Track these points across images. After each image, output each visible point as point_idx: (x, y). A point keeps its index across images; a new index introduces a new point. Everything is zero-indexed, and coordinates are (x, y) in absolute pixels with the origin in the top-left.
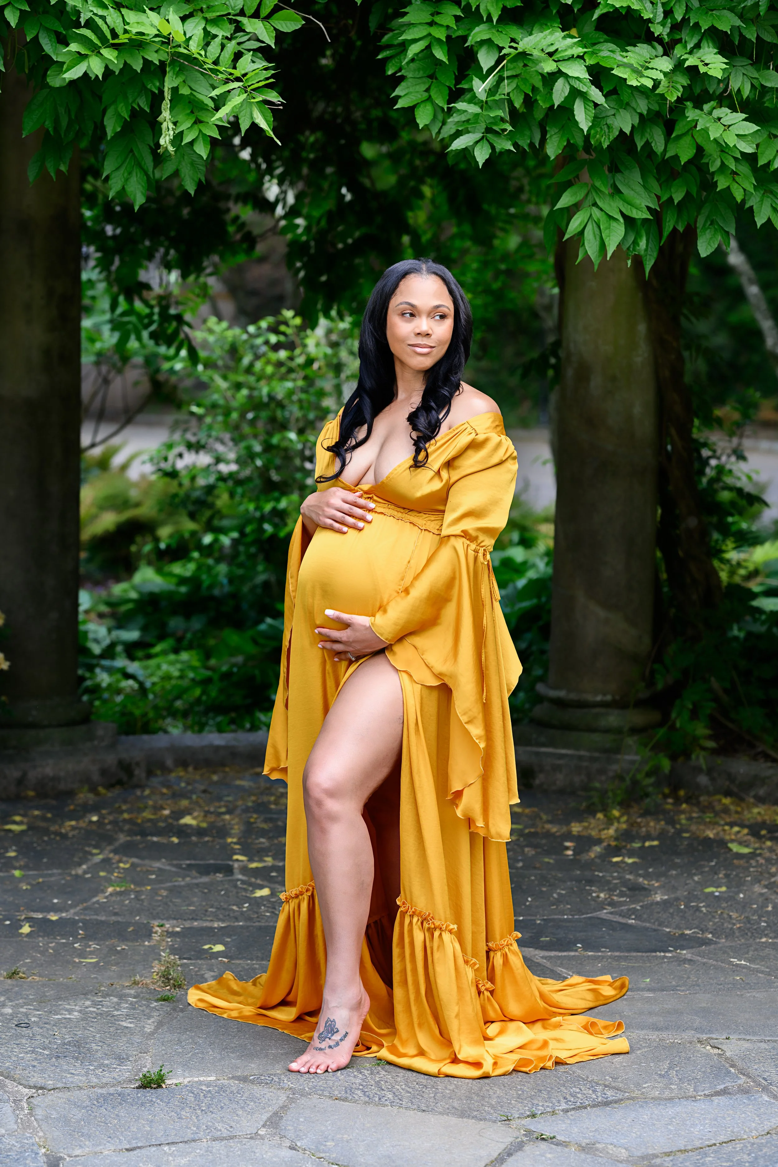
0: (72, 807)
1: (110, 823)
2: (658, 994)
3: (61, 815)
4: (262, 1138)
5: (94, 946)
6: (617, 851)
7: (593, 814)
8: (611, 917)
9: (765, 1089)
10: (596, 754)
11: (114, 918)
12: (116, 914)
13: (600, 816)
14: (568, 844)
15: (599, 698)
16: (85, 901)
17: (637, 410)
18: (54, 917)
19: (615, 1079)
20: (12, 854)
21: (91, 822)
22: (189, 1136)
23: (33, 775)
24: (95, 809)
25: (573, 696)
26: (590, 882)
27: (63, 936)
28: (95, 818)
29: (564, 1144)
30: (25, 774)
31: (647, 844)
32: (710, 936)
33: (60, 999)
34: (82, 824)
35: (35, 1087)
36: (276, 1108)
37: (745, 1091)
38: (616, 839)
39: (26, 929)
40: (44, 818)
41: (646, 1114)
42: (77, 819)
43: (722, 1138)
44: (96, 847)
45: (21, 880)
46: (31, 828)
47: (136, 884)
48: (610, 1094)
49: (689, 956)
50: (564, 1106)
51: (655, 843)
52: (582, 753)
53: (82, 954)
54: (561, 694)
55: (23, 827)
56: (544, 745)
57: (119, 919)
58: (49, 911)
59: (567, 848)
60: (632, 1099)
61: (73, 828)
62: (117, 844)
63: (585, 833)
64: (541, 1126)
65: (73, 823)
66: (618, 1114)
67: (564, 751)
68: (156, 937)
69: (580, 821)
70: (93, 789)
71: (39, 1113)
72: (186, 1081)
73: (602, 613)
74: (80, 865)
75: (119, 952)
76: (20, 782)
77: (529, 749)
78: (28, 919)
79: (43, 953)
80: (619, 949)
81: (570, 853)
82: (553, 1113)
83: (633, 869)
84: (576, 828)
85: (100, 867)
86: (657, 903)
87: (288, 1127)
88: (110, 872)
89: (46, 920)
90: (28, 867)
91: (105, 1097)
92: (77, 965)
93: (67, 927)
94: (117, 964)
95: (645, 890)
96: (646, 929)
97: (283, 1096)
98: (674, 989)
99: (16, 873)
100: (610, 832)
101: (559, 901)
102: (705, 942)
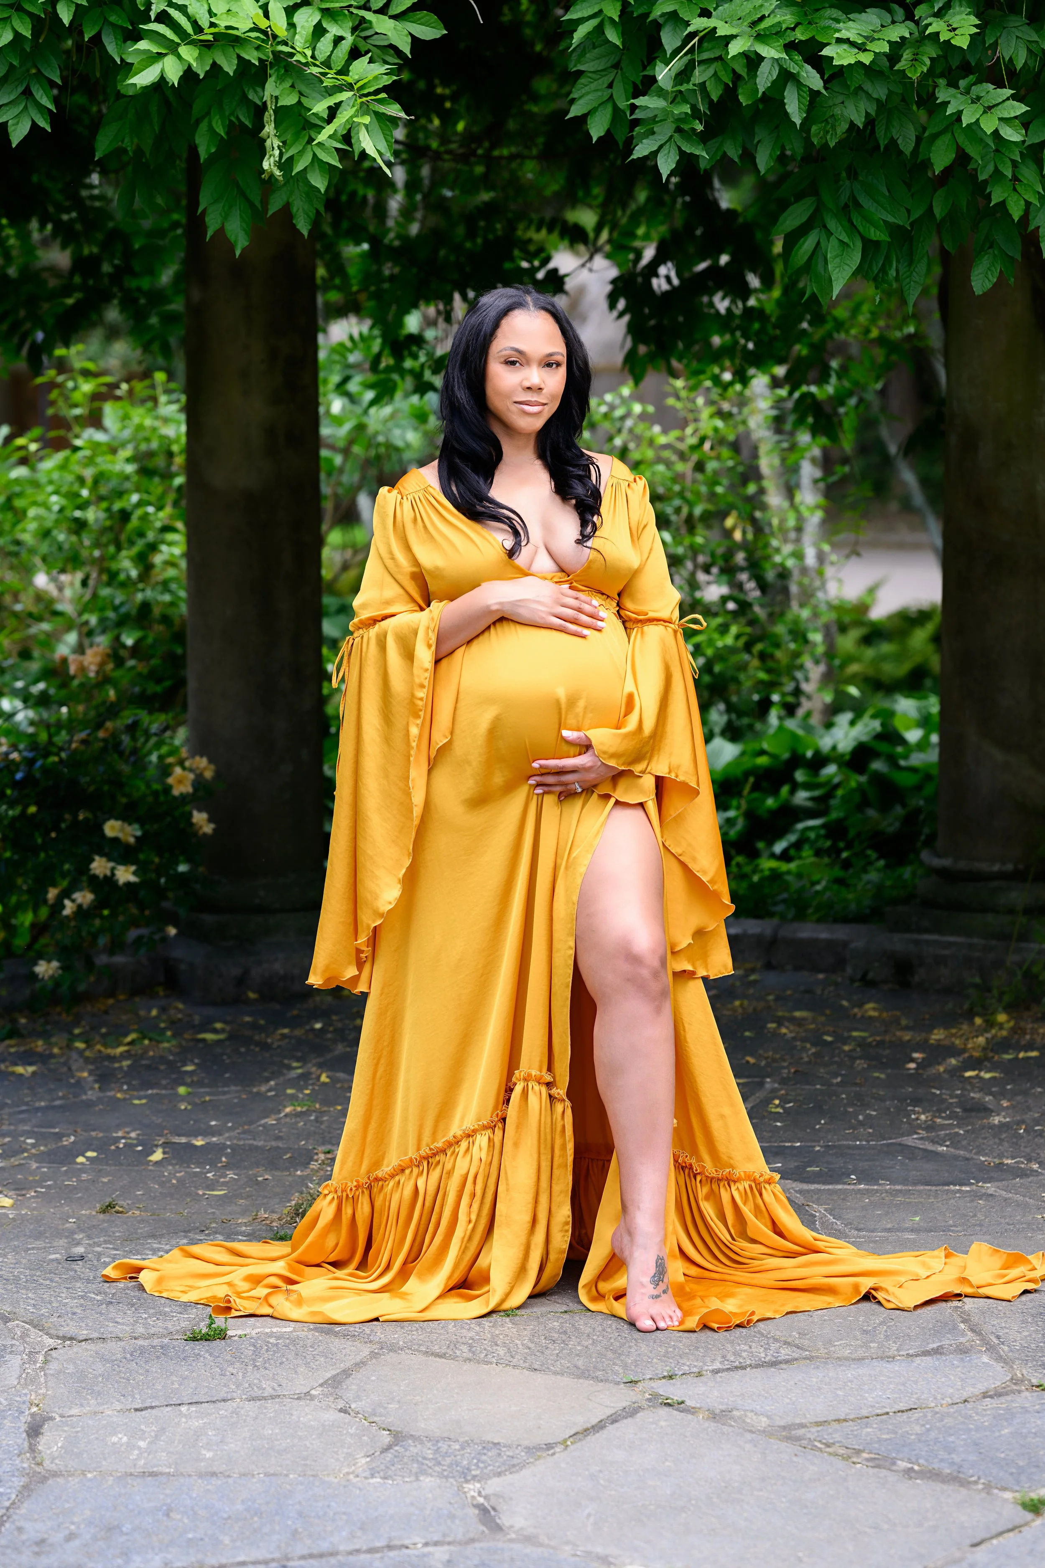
0: (295, 1012)
1: (335, 1030)
2: (923, 1235)
3: (276, 1022)
4: (312, 1398)
5: (231, 1175)
6: (976, 1064)
7: (970, 1015)
8: (920, 1145)
9: (991, 1349)
10: (994, 942)
11: (274, 1144)
12: (279, 1138)
13: (978, 1021)
14: (916, 1055)
15: (996, 868)
16: (250, 1123)
18: (199, 1142)
19: (803, 1334)
20: (190, 1068)
21: (313, 1030)
22: (223, 1395)
23: (256, 972)
24: (325, 1014)
25: (962, 865)
26: (916, 1101)
27: (199, 1164)
28: (318, 1026)
29: (691, 1411)
30: (246, 972)
31: (1022, 1055)
32: (1035, 1166)
33: (153, 1236)
34: (298, 1032)
35: (64, 1338)
36: (348, 1364)
37: (963, 1351)
38: (984, 1049)
39: (158, 1156)
40: (254, 1026)
41: (815, 1374)
42: (294, 1027)
43: (902, 1406)
44: (298, 1060)
45: (183, 1099)
46: (232, 1037)
47: (323, 1102)
48: (785, 1353)
49: (991, 1191)
50: (717, 1365)
51: (1034, 1054)
52: (975, 940)
53: (212, 1186)
54: (947, 862)
55: (221, 1036)
56: (927, 931)
57: (280, 1144)
58: (196, 1136)
59: (913, 1060)
60: (810, 1358)
61: (284, 1036)
62: (329, 1056)
63: (947, 1042)
64: (673, 1391)
65: (286, 1031)
66: (779, 1376)
67: (952, 939)
68: (314, 1165)
69: (947, 1027)
71: (53, 1366)
72: (254, 1333)
73: (1000, 756)
74: (268, 1080)
75: (258, 1183)
76: (241, 981)
77: (908, 936)
78: (165, 1145)
79: (162, 1184)
80: (905, 1182)
81: (912, 1065)
82: (699, 1375)
83: (985, 1086)
84: (938, 1035)
85: (292, 1083)
86: (992, 1127)
87: (351, 1386)
88: (300, 1089)
89: (190, 1146)
90: (200, 1084)
91: (142, 1350)
92: (197, 1198)
93: (210, 1154)
94: (249, 1197)
95: (986, 1111)
96: (956, 1158)
97: (366, 1351)
98: (947, 1229)
99: (182, 1090)
100: (981, 1040)
101: (861, 1124)
102: (1024, 1174)
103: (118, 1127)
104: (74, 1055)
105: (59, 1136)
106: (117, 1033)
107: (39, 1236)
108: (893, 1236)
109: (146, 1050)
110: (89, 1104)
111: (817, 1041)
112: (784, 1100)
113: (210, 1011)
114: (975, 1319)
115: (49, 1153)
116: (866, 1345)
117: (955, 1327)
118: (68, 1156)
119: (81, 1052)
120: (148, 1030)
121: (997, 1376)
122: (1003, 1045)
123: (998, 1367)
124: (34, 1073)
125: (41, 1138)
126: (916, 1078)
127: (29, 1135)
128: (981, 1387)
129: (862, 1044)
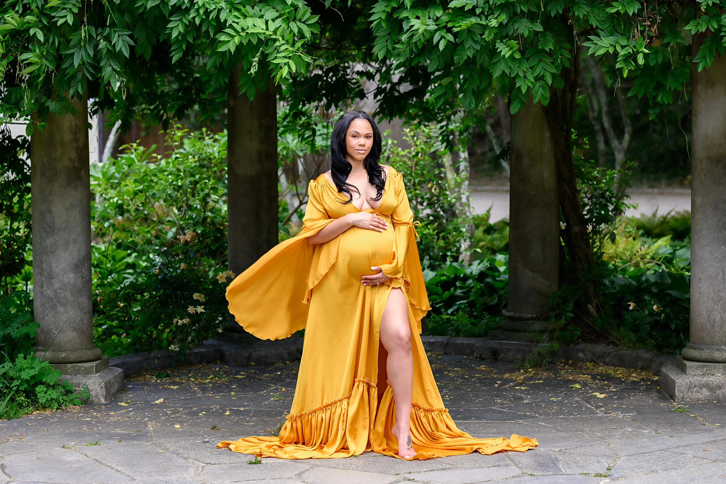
0: (270, 369)
1: (286, 375)
3: (263, 372)
4: (292, 479)
5: (255, 418)
6: (520, 385)
7: (519, 370)
8: (497, 409)
9: (516, 465)
10: (528, 343)
11: (268, 409)
12: (270, 408)
13: (522, 371)
14: (498, 382)
15: (529, 316)
16: (259, 403)
17: (546, 174)
18: (242, 409)
19: (453, 462)
20: (234, 387)
21: (276, 375)
22: (263, 478)
23: (254, 355)
24: (281, 370)
25: (517, 315)
26: (497, 396)
27: (243, 416)
28: (279, 373)
29: (417, 482)
30: (251, 355)
31: (536, 382)
32: (537, 415)
34: (272, 375)
35: (207, 464)
36: (303, 470)
37: (507, 465)
38: (523, 380)
39: (228, 413)
40: (255, 373)
41: (457, 472)
42: (270, 374)
43: (485, 480)
44: (274, 384)
45: (233, 396)
46: (248, 377)
47: (284, 397)
48: (448, 466)
49: (521, 422)
50: (425, 470)
51: (541, 381)
52: (522, 343)
53: (249, 422)
54: (511, 314)
55: (244, 377)
56: (504, 340)
57: (271, 410)
58: (240, 407)
59: (497, 384)
60: (456, 468)
61: (267, 377)
62: (285, 383)
63: (510, 378)
64: (411, 477)
65: (267, 375)
67: (513, 342)
69: (510, 373)
70: (284, 362)
71: (205, 471)
72: (270, 462)
73: (531, 274)
74: (263, 390)
75: (264, 421)
76: (249, 358)
77: (497, 341)
78: (230, 410)
79: (231, 422)
80: (491, 420)
82: (419, 472)
83: (522, 392)
84: (507, 375)
85: (272, 391)
86: (523, 404)
87: (304, 476)
88: (276, 393)
89: (238, 410)
90: (239, 391)
91: (234, 467)
92: (244, 425)
93: (246, 413)
94: (262, 425)
95: (522, 399)
96: (509, 413)
97: (308, 467)
98: (504, 433)
99: (233, 393)
100: (522, 377)
101: (477, 403)
102: (533, 417)
103: (212, 405)
104: (191, 383)
105: (191, 408)
106: (206, 375)
107: (192, 436)
108: (486, 435)
109: (217, 381)
110: (199, 398)
111: (462, 377)
112: (449, 396)
113: (238, 369)
114: (511, 457)
115: (189, 413)
116: (475, 464)
117: (505, 459)
118: (196, 413)
119: (193, 382)
120: (216, 374)
121: (518, 472)
122: (531, 379)
123: (518, 470)
124: (177, 389)
125: (185, 408)
126: (498, 389)
127: (181, 407)
128: (512, 475)
129: (479, 378)
